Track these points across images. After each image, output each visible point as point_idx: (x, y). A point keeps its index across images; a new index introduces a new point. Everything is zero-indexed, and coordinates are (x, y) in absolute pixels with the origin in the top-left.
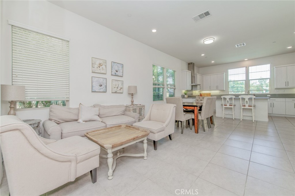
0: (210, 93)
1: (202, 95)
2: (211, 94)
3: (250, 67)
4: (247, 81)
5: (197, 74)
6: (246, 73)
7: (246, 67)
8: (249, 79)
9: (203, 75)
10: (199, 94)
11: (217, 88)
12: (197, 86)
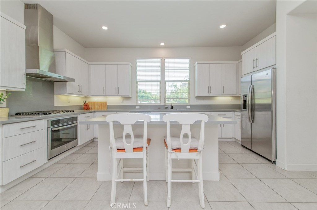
0: (106, 102)
1: (90, 107)
2: (108, 104)
3: (166, 60)
4: (163, 83)
5: (66, 50)
6: (161, 70)
7: (162, 60)
8: (166, 80)
9: (90, 63)
10: (83, 104)
11: (117, 92)
12: (66, 81)
